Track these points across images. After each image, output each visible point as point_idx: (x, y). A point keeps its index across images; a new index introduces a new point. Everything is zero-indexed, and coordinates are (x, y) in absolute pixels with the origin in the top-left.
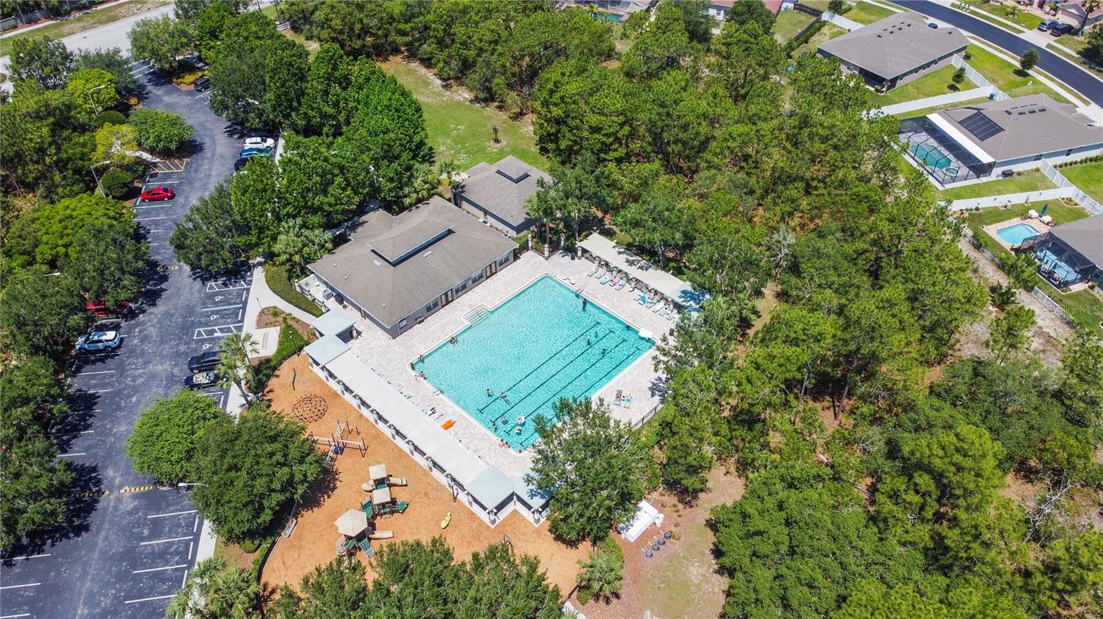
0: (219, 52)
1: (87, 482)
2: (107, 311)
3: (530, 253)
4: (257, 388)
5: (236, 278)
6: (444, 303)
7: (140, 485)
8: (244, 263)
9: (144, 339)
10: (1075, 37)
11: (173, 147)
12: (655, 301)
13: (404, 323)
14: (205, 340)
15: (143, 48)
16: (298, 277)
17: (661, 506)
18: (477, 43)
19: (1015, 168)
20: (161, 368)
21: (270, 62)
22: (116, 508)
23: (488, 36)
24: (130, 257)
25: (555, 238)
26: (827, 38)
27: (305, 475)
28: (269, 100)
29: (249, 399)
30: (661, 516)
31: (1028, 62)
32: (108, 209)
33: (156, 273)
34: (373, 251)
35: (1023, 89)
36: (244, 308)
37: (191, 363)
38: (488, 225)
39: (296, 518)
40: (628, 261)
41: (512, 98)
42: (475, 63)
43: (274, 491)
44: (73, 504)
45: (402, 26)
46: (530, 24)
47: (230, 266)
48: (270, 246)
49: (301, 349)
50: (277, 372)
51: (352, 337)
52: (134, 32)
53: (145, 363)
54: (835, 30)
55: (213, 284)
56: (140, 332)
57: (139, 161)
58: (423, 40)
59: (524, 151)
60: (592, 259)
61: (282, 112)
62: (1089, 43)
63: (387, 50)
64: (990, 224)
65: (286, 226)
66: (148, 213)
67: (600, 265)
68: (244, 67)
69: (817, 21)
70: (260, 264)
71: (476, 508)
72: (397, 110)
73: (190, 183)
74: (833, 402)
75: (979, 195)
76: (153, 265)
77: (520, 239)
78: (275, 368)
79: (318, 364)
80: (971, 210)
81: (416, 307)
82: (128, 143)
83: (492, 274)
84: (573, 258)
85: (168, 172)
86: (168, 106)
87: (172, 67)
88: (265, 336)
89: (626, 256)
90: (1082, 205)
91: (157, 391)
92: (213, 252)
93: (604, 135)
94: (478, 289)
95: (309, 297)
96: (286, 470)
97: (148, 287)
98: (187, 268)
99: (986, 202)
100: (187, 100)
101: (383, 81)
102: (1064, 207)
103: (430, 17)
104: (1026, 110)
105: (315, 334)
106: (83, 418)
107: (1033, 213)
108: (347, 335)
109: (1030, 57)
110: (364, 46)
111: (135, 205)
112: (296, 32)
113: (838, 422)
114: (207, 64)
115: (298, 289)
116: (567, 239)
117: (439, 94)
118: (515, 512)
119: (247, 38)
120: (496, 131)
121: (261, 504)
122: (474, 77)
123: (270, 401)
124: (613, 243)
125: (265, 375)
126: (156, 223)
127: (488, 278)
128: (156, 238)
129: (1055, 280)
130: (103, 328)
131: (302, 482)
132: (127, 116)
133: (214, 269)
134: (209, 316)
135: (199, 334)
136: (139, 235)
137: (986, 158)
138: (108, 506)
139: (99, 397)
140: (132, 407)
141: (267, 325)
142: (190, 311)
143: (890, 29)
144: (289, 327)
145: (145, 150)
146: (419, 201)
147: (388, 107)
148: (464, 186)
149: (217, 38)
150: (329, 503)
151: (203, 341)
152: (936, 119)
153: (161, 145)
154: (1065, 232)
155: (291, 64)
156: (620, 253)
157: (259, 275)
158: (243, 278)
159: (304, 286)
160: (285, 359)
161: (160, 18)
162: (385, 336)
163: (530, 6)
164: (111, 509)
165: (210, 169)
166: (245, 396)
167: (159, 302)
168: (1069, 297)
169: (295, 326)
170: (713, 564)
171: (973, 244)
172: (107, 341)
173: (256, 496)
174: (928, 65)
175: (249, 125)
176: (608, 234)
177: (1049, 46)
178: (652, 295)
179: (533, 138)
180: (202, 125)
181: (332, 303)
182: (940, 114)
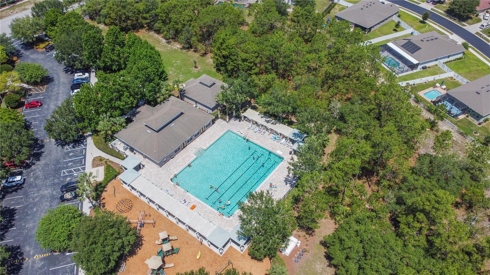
0: (57, 32)
1: (16, 255)
2: (15, 166)
3: (220, 120)
4: (97, 198)
5: (79, 143)
6: (183, 147)
7: (44, 254)
8: (82, 136)
9: (36, 178)
10: (442, 5)
11: (39, 80)
12: (281, 138)
13: (165, 159)
14: (67, 176)
15: (18, 33)
16: (110, 141)
17: (298, 237)
18: (182, 21)
19: (428, 65)
20: (47, 192)
21: (84, 36)
22: (33, 266)
23: (187, 18)
24: (25, 138)
25: (230, 112)
26: (338, 11)
27: (129, 242)
28: (85, 55)
29: (94, 203)
30: (299, 242)
31: (426, 17)
32: (10, 115)
33: (38, 144)
34: (146, 125)
35: (424, 29)
36: (85, 158)
37: (62, 188)
38: (198, 108)
39: (125, 262)
40: (266, 121)
41: (200, 46)
42: (181, 30)
43: (115, 251)
44: (10, 267)
45: (145, 15)
46: (206, 12)
47: (76, 138)
48: (95, 127)
49: (116, 176)
50: (105, 189)
51: (140, 168)
52: (12, 24)
53: (38, 191)
54: (341, 7)
55: (67, 147)
56: (34, 174)
57: (23, 89)
58: (155, 21)
59: (209, 71)
60: (249, 120)
61: (92, 60)
62: (449, 7)
63: (138, 27)
64: (421, 91)
65: (102, 117)
66: (30, 114)
67: (253, 124)
68: (71, 39)
69: (333, 3)
70: (90, 135)
71: (212, 247)
72: (150, 57)
73: (49, 97)
74: (367, 179)
75: (414, 79)
76: (36, 140)
77: (214, 114)
78: (104, 187)
79: (126, 184)
80: (411, 85)
81: (170, 152)
82: (17, 80)
83: (203, 132)
84: (240, 121)
85: (38, 93)
86: (34, 60)
87: (33, 40)
88: (97, 171)
89: (265, 119)
90: (457, 80)
91: (46, 205)
92: (66, 132)
93: (249, 63)
94: (198, 139)
95: (117, 150)
96: (120, 241)
97: (35, 151)
98: (53, 140)
99: (418, 81)
100: (42, 56)
101: (141, 43)
102: (450, 81)
103: (158, 10)
104: (429, 39)
105: (123, 169)
106: (9, 222)
107: (438, 85)
108: (138, 168)
109: (426, 15)
110: (127, 25)
111: (23, 111)
112: (92, 20)
113: (371, 189)
114: (50, 38)
115: (111, 147)
116: (236, 112)
117: (165, 46)
118: (231, 247)
119: (70, 25)
120: (195, 63)
121: (109, 259)
122: (182, 37)
123: (104, 203)
124: (258, 113)
125: (100, 191)
126: (35, 119)
127: (201, 134)
128: (36, 126)
129: (452, 114)
130: (14, 175)
131: (128, 245)
132: (14, 66)
133: (68, 140)
134: (68, 164)
135: (64, 173)
136: (27, 126)
137: (415, 62)
138: (28, 266)
139: (16, 210)
140: (34, 213)
141: (97, 166)
142: (58, 162)
143: (366, 6)
144: (109, 166)
145: (25, 83)
146: (164, 99)
147: (145, 56)
148: (184, 91)
149: (54, 25)
150: (140, 252)
151: (66, 176)
152: (391, 45)
153: (33, 80)
154: (453, 92)
155: (95, 37)
156: (262, 117)
157: (90, 141)
158: (82, 143)
159: (113, 145)
160: (109, 182)
161: (25, 17)
162: (156, 167)
163: (204, 3)
164: (30, 267)
165: (59, 90)
166: (92, 203)
167: (41, 158)
168: (459, 121)
169: (112, 165)
170: (326, 262)
171: (415, 101)
172: (17, 181)
173: (107, 255)
174: (384, 21)
175: (75, 67)
176: (254, 108)
177: (432, 9)
178: (279, 136)
179: (212, 65)
180: (51, 68)
181: (128, 152)
182: (392, 42)
